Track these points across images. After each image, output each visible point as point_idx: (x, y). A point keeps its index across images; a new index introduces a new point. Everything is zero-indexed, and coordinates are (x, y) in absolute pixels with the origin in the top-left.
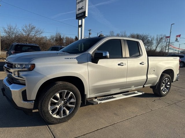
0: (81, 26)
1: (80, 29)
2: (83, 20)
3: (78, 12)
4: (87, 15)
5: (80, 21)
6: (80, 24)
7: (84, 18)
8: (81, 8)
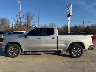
0: (68, 21)
1: (68, 22)
2: (70, 17)
3: (68, 14)
4: (71, 15)
5: (68, 18)
6: (68, 19)
7: (70, 16)
8: (69, 12)
